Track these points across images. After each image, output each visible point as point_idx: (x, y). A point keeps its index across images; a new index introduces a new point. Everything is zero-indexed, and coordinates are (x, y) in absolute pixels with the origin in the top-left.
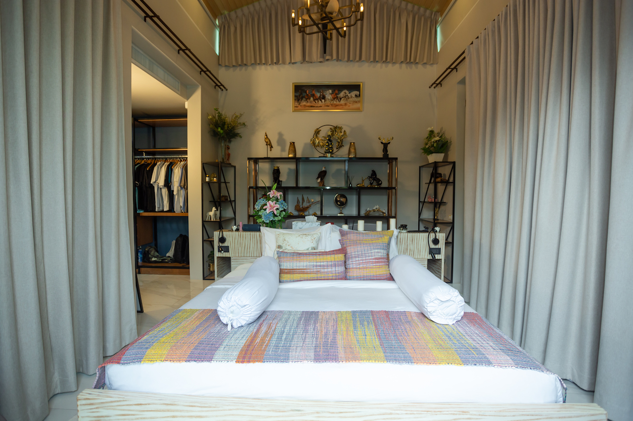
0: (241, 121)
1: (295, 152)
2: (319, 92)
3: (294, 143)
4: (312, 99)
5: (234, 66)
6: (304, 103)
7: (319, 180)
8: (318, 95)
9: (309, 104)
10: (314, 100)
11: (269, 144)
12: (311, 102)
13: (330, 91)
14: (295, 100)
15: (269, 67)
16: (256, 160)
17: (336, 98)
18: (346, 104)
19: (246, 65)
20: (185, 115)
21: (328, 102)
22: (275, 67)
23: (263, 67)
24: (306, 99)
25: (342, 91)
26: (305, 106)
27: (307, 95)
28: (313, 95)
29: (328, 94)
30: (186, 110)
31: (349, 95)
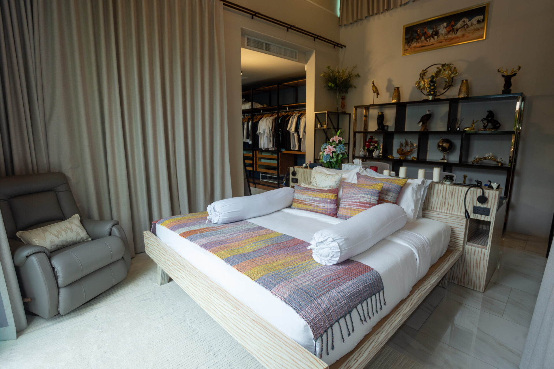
0: (355, 73)
1: (399, 96)
2: (431, 28)
3: (398, 88)
4: (423, 38)
5: (351, 23)
6: (414, 44)
7: (421, 124)
8: (430, 32)
9: (419, 44)
10: (426, 39)
11: (376, 92)
12: (422, 42)
13: (445, 24)
14: (405, 43)
15: (381, 16)
16: (367, 108)
17: (452, 30)
18: (463, 35)
19: (361, 19)
20: (304, 77)
21: (441, 38)
22: (387, 14)
23: (376, 17)
24: (417, 40)
25: (459, 21)
26: (415, 47)
27: (418, 35)
28: (425, 34)
29: (442, 29)
30: (305, 72)
31: (469, 23)
